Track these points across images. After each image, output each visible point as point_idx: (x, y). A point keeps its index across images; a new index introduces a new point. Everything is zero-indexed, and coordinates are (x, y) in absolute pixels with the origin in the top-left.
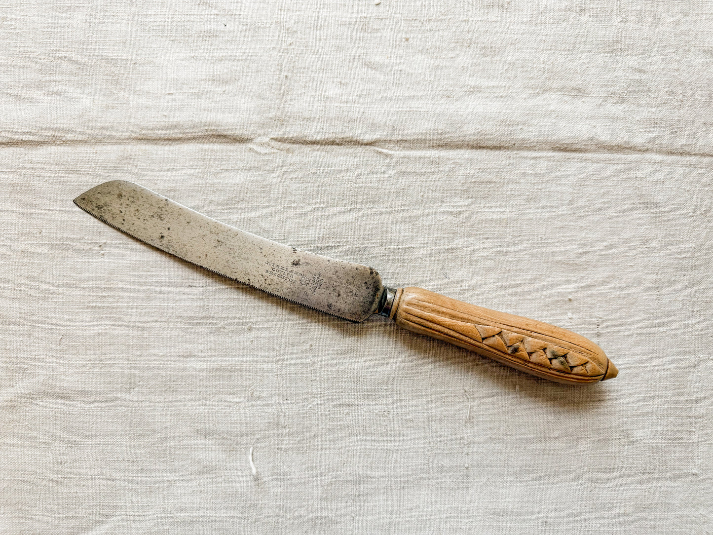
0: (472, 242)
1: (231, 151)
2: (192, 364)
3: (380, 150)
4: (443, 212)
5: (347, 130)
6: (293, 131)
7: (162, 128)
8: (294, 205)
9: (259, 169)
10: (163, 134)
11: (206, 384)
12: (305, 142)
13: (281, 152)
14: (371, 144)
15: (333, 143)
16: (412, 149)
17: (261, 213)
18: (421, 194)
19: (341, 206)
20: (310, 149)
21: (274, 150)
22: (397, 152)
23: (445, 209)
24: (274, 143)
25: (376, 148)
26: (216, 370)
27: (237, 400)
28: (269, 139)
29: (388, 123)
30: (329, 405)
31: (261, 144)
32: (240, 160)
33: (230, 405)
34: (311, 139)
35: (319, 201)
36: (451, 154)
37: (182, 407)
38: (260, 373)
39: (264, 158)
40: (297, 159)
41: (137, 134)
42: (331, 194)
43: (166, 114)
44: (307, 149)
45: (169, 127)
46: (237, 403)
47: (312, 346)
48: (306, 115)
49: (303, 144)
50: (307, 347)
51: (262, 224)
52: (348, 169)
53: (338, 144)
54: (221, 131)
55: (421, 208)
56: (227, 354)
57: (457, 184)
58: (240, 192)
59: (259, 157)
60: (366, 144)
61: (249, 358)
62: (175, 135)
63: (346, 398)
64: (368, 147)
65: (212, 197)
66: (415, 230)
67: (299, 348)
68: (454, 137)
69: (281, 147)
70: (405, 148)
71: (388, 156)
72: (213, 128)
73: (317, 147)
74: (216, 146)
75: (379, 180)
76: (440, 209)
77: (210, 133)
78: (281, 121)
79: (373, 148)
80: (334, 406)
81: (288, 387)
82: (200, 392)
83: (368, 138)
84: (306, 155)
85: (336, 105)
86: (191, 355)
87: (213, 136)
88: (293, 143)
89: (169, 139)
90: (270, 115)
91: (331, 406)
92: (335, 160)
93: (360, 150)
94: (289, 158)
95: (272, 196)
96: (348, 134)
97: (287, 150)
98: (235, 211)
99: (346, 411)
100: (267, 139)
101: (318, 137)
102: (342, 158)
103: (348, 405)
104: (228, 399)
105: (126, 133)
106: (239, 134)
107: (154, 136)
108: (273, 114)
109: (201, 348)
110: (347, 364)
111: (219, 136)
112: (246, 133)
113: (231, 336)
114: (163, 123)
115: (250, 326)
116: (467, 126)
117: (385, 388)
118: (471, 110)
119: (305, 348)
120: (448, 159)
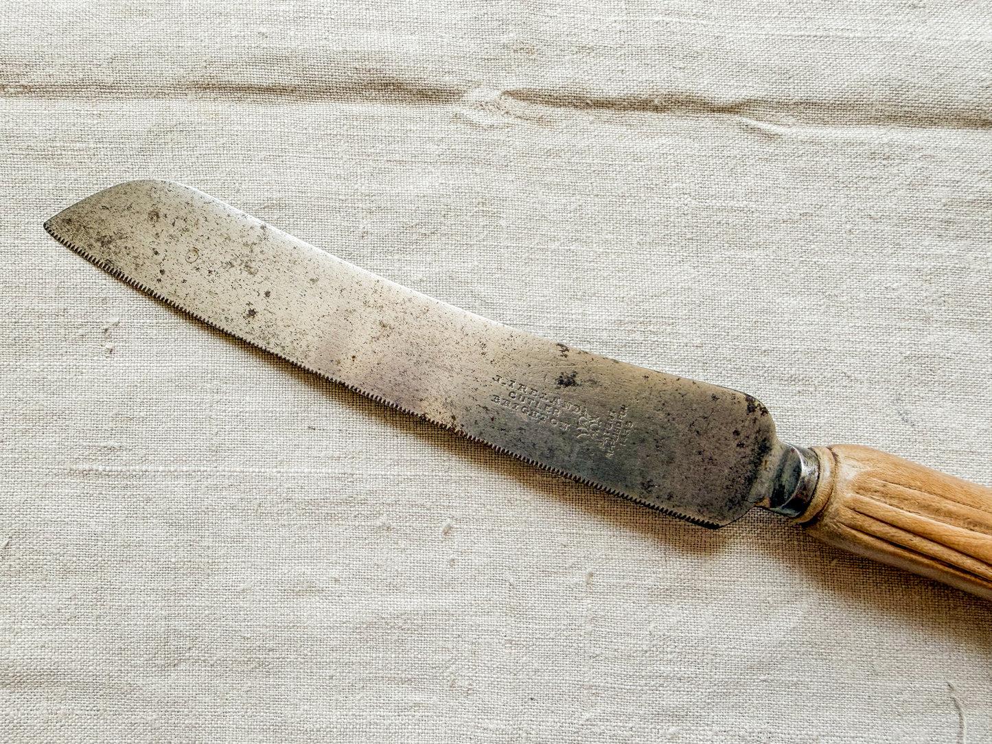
0: (965, 339)
1: (411, 119)
2: (313, 611)
3: (753, 123)
4: (898, 269)
5: (679, 74)
6: (555, 77)
7: (255, 62)
8: (553, 246)
9: (475, 162)
10: (255, 76)
11: (346, 658)
12: (581, 102)
13: (527, 124)
14: (733, 109)
15: (644, 105)
16: (825, 123)
17: (476, 263)
18: (848, 227)
19: (661, 250)
20: (591, 118)
21: (511, 120)
22: (793, 130)
23: (904, 263)
24: (510, 102)
25: (745, 120)
26: (370, 625)
27: (418, 698)
28: (499, 93)
29: (775, 61)
30: (630, 717)
31: (482, 106)
32: (430, 139)
33: (401, 709)
34: (596, 95)
35: (610, 236)
36: (918, 136)
37: (288, 711)
38: (472, 636)
39: (486, 135)
40: (561, 140)
41: (196, 76)
42: (640, 222)
43: (264, 30)
44: (584, 118)
45: (272, 60)
46: (417, 705)
47: (591, 575)
48: (588, 39)
49: (576, 107)
50: (578, 578)
51: (479, 288)
52: (678, 165)
53: (656, 109)
54: (391, 72)
55: (849, 260)
56: (394, 588)
57: (932, 207)
58: (429, 213)
59: (475, 136)
60: (722, 110)
61: (446, 600)
62: (285, 81)
63: (671, 700)
64: (725, 116)
65: (365, 224)
66: (833, 310)
67: (561, 580)
68: (928, 98)
69: (527, 112)
70: (809, 121)
71: (770, 137)
72: (373, 65)
73: (606, 114)
74: (379, 109)
75: (750, 193)
76: (893, 261)
77: (367, 77)
78: (530, 51)
79: (737, 118)
80: (643, 718)
81: (536, 671)
82: (331, 677)
83: (728, 94)
84: (583, 131)
85: (656, 19)
86: (311, 589)
87: (371, 85)
88: (554, 104)
89: (270, 90)
90: (504, 39)
91: (636, 719)
92: (652, 145)
93: (707, 121)
94: (545, 139)
95: (503, 223)
96: (683, 84)
97: (540, 120)
98: (417, 257)
99: (672, 729)
100: (495, 94)
101: (612, 91)
102: (664, 140)
103: (676, 716)
104: (397, 694)
105: (171, 72)
106: (432, 80)
107: (237, 80)
108: (511, 36)
109: (334, 573)
110: (674, 620)
111: (387, 85)
112: (447, 78)
113: (403, 546)
114: (258, 52)
115: (449, 525)
116: (958, 73)
117: (762, 678)
118: (967, 38)
119: (576, 580)
120: (910, 148)
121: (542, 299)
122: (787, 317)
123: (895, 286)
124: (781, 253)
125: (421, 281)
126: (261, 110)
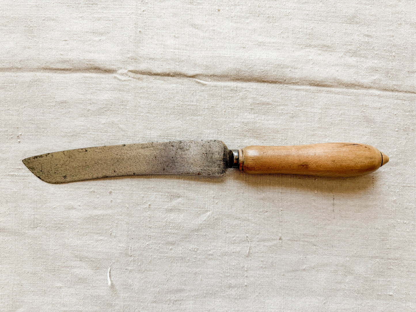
0: (255, 142)
1: (103, 78)
2: (74, 214)
3: (199, 81)
4: (238, 122)
5: (178, 67)
6: (143, 67)
7: (59, 62)
8: (142, 114)
9: (120, 90)
10: (60, 66)
11: (82, 227)
12: (150, 74)
13: (135, 80)
14: (193, 77)
15: (168, 75)
16: (219, 81)
17: (120, 119)
18: (224, 110)
19: (172, 116)
20: (154, 78)
21: (130, 78)
22: (210, 83)
23: (239, 120)
24: (130, 74)
25: (197, 80)
26: (88, 218)
27: (101, 238)
28: (127, 71)
29: (205, 63)
30: (159, 243)
31: (122, 74)
32: (108, 84)
33: (97, 241)
34: (155, 72)
35: (158, 112)
36: (244, 85)
37: (66, 240)
38: (116, 222)
39: (123, 83)
40: (145, 84)
41: (43, 66)
42: (166, 108)
43: (62, 53)
44: (151, 78)
45: (64, 62)
46: (101, 240)
47: (150, 205)
48: (152, 56)
49: (149, 75)
50: (147, 206)
51: (121, 126)
52: (177, 93)
53: (172, 76)
54: (97, 65)
55: (224, 119)
56: (95, 208)
57: (248, 105)
58: (107, 104)
59: (120, 83)
60: (190, 77)
61: (110, 212)
62: (67, 67)
63: (171, 239)
64: (191, 79)
65: (89, 107)
66: (220, 134)
67: (141, 206)
68: (247, 74)
69: (135, 76)
70: (215, 80)
71: (204, 85)
72: (92, 63)
73: (158, 77)
74: (94, 75)
75: (197, 101)
76: (236, 120)
77: (90, 66)
78: (136, 59)
79: (194, 79)
80: (163, 244)
81: (134, 231)
82: (78, 232)
83: (191, 73)
84: (151, 82)
85: (171, 51)
86: (73, 208)
87: (91, 68)
88: (143, 74)
89: (64, 70)
90: (129, 56)
91: (161, 244)
92: (170, 86)
93: (186, 80)
94: (140, 84)
95: (128, 108)
96: (178, 69)
97: (139, 79)
98: (103, 117)
99: (171, 247)
100: (126, 71)
101: (159, 71)
102: (174, 85)
103: (172, 244)
104: (96, 237)
105: (36, 65)
106: (108, 67)
107: (54, 67)
108: (130, 55)
109: (79, 204)
110: (172, 218)
111: (96, 68)
112: (112, 67)
113: (98, 197)
114: (60, 59)
115: (111, 191)
116: (255, 67)
117: (196, 233)
118: (259, 57)
119: (145, 207)
120: (242, 88)
121: (138, 129)
122: (207, 135)
123: (237, 127)
124: (206, 117)
125: (104, 123)
126: (61, 75)
